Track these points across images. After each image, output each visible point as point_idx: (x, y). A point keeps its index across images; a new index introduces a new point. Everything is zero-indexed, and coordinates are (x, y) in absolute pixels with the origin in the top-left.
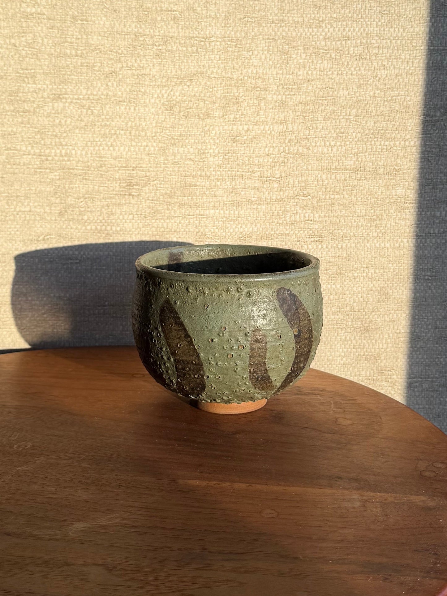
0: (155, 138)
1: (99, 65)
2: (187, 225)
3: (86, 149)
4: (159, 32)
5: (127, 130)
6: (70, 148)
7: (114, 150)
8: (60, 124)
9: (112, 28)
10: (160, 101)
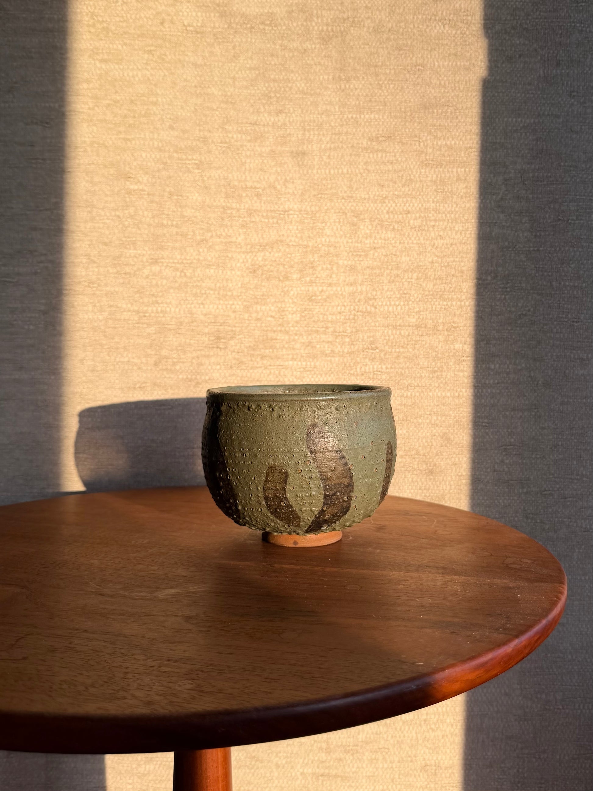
0: (240, 297)
1: (192, 233)
2: (268, 376)
3: (180, 306)
4: (244, 206)
5: (215, 290)
6: (166, 305)
7: (204, 307)
8: (157, 285)
9: (204, 202)
10: (245, 265)
